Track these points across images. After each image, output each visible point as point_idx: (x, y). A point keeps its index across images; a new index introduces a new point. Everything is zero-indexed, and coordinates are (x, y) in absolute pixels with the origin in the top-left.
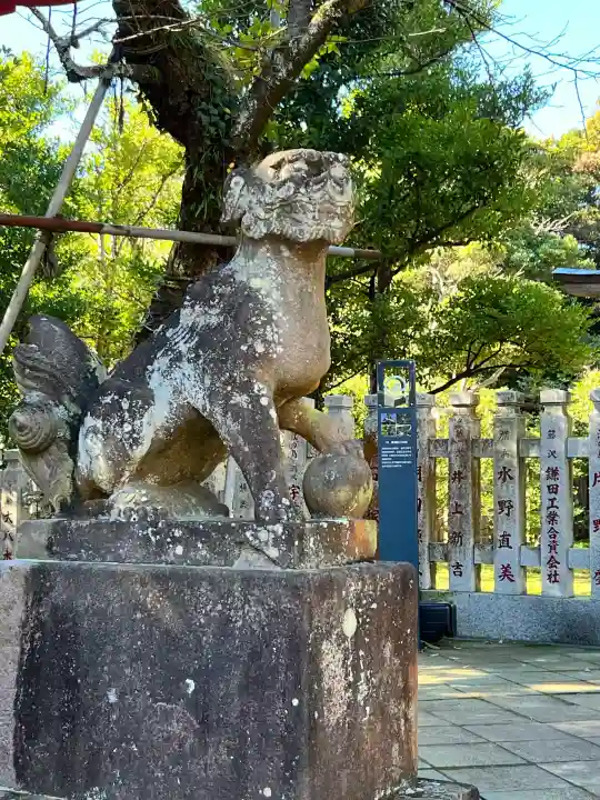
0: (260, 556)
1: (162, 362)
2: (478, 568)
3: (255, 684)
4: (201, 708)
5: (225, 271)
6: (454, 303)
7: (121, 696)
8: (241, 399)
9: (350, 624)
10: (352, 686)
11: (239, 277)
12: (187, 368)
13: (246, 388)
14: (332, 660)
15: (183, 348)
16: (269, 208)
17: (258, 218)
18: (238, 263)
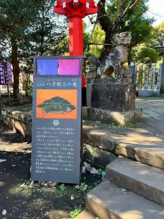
0: (119, 83)
1: (107, 60)
2: (142, 87)
3: (118, 96)
4: (111, 99)
5: (115, 49)
6: (140, 52)
7: (103, 98)
8: (116, 64)
9: (129, 90)
10: (129, 97)
11: (117, 49)
12: (110, 61)
13: (117, 63)
14: (126, 94)
15: (110, 58)
16: (121, 40)
17: (119, 42)
18: (116, 47)
